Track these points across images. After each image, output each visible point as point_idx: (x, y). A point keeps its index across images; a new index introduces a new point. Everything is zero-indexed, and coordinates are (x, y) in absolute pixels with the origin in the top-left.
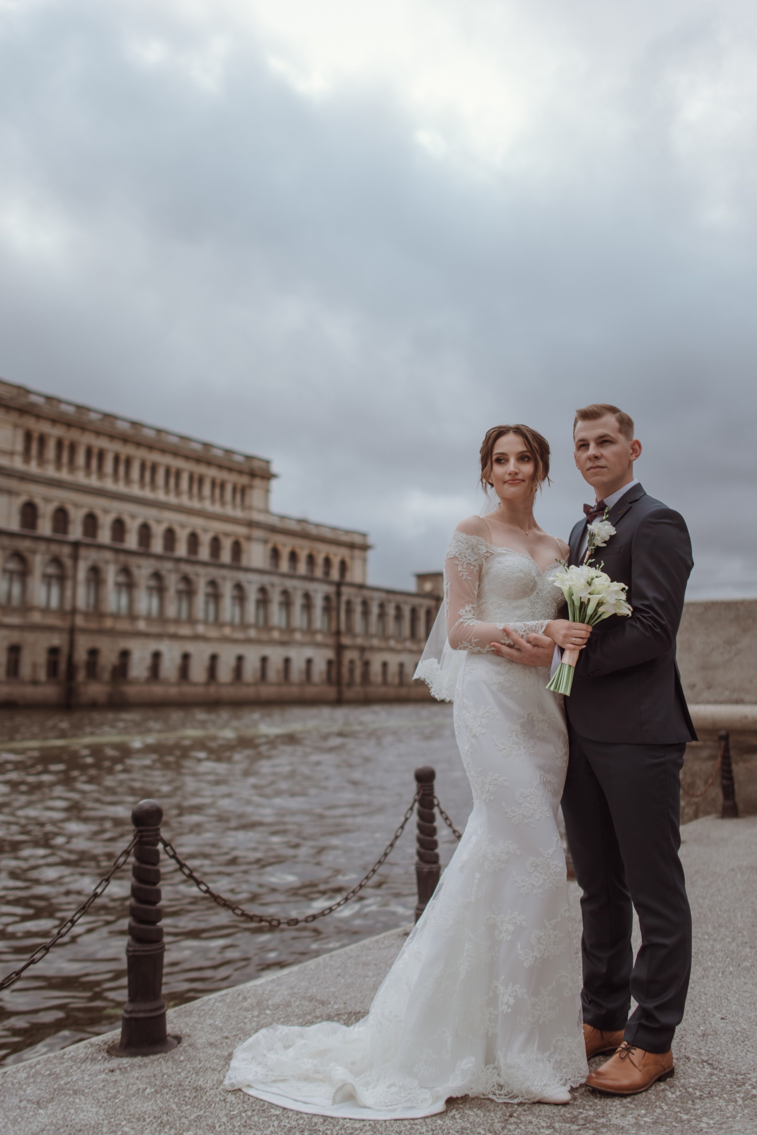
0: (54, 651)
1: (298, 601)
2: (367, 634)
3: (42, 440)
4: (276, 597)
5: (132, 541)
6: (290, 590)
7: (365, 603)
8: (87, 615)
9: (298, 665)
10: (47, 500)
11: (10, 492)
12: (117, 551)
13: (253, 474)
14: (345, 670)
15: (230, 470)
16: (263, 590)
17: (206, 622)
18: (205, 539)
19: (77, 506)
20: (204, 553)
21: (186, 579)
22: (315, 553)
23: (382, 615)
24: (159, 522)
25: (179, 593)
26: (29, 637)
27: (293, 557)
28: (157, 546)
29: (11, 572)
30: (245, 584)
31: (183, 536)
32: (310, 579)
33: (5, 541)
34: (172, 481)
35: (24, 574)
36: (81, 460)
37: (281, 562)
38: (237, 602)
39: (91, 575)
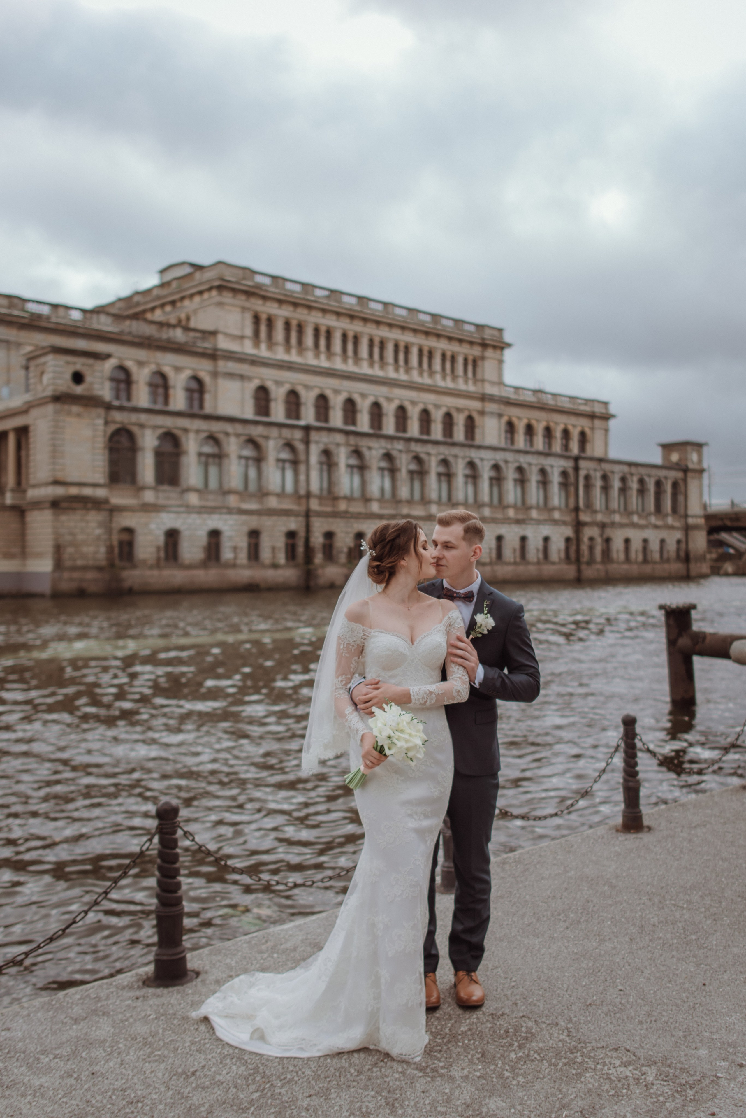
0: (291, 535)
1: (534, 478)
2: (608, 509)
3: (270, 322)
4: (510, 475)
5: (364, 423)
6: (525, 466)
7: (605, 477)
8: (320, 498)
9: (534, 544)
11: (242, 377)
12: (347, 433)
13: (484, 345)
14: (584, 548)
15: (461, 341)
16: (496, 467)
17: (439, 502)
18: (438, 416)
19: (307, 387)
20: (437, 432)
21: (417, 459)
22: (552, 425)
23: (624, 490)
24: (389, 400)
25: (411, 473)
26: (266, 523)
27: (530, 430)
28: (389, 427)
29: (247, 458)
30: (477, 462)
31: (414, 413)
32: (547, 455)
33: (239, 428)
34: (401, 356)
35: (259, 460)
36: (309, 340)
37: (516, 437)
38: (470, 480)
39: (324, 459)
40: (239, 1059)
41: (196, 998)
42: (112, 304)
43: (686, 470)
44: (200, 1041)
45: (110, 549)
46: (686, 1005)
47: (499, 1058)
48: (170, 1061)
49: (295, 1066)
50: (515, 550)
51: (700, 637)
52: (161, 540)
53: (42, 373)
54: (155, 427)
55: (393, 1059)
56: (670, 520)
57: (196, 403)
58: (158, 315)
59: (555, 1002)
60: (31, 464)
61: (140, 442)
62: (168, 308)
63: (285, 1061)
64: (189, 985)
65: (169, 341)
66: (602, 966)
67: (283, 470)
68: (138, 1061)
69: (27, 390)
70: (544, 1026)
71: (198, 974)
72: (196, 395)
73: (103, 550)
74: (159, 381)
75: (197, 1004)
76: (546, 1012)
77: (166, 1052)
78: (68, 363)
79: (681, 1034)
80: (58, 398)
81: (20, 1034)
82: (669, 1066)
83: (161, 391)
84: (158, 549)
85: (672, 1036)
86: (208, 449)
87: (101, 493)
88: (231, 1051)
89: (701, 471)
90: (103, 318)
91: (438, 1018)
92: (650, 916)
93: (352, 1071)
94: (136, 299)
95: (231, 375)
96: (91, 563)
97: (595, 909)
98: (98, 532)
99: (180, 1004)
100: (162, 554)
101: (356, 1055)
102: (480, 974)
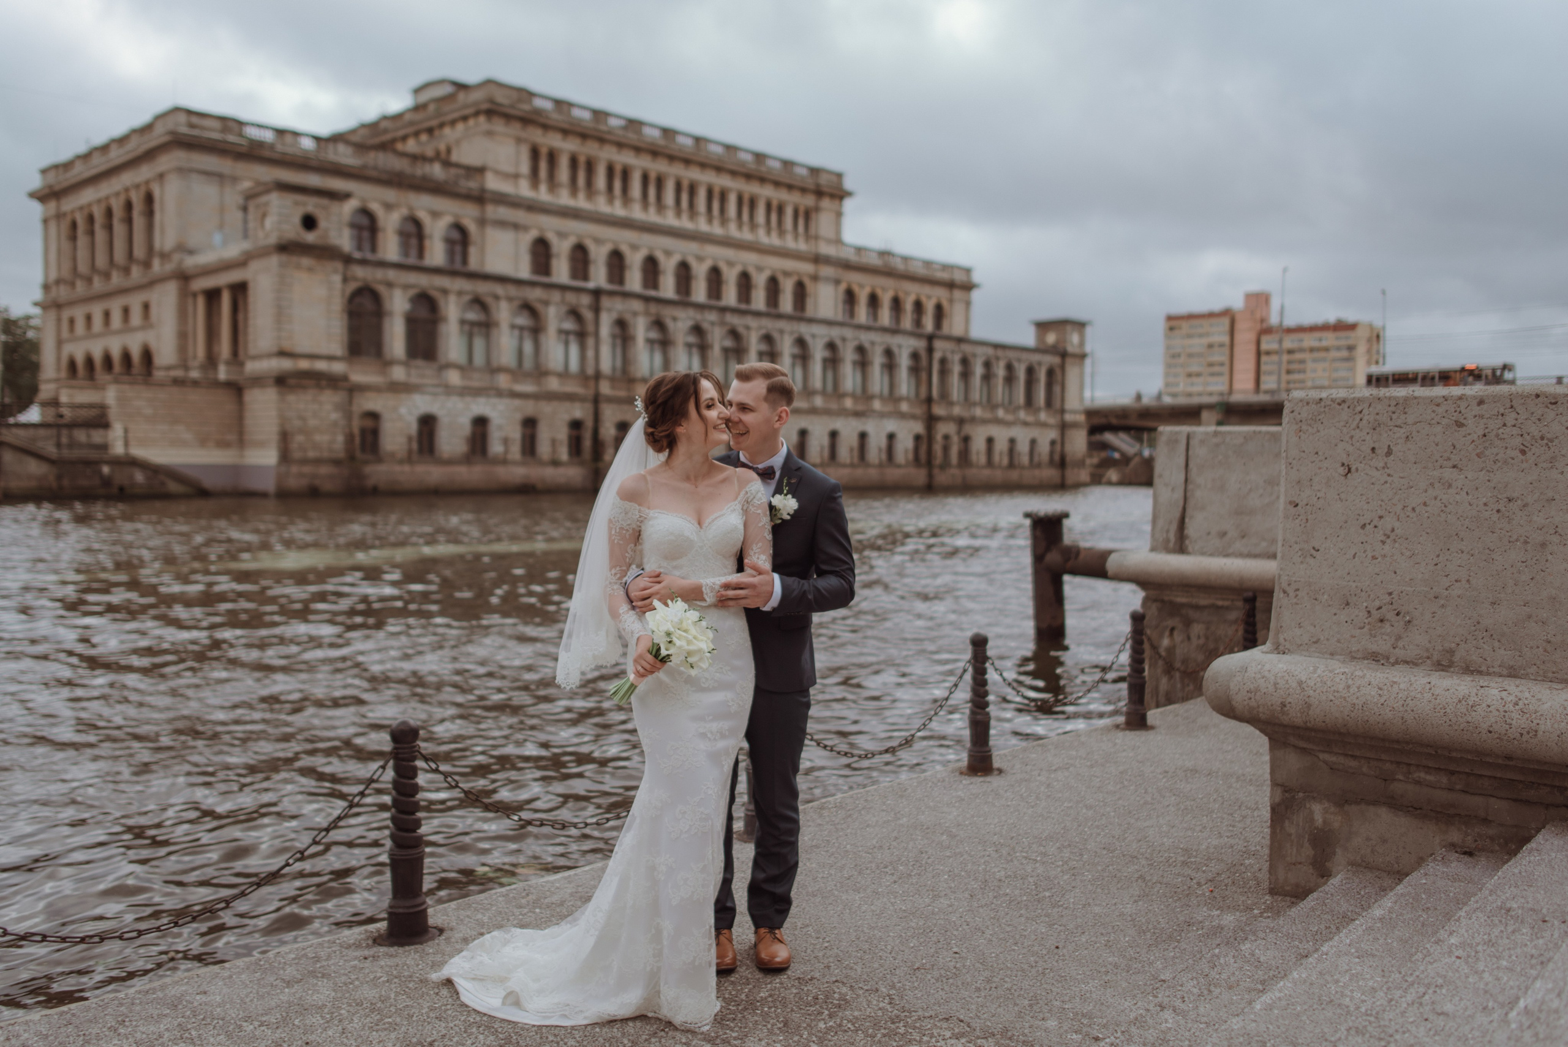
0: (576, 425)
1: (877, 360)
2: (967, 401)
3: (552, 157)
4: (849, 356)
5: (668, 287)
6: (867, 345)
7: (965, 362)
8: (612, 379)
9: (876, 442)
10: (562, 235)
11: (516, 227)
12: (647, 299)
13: (819, 194)
14: (937, 447)
15: (789, 187)
16: (831, 346)
18: (760, 280)
19: (598, 241)
20: (759, 300)
21: (734, 334)
22: (901, 295)
23: (987, 377)
24: (700, 259)
25: (726, 351)
26: (545, 410)
27: (874, 301)
28: (700, 292)
29: (521, 329)
30: (808, 339)
31: (731, 277)
32: (895, 331)
33: (512, 290)
34: (716, 205)
35: (536, 330)
36: (601, 181)
37: (857, 309)
38: (799, 362)
39: (617, 331)
40: (488, 1027)
41: (438, 958)
42: (353, 131)
43: (1064, 355)
44: (440, 1007)
45: (350, 438)
46: (1034, 971)
47: (805, 1028)
48: (403, 1029)
49: (555, 1036)
50: (851, 450)
51: (1072, 552)
52: (413, 428)
53: (264, 216)
54: (406, 287)
55: (676, 1029)
56: (1043, 416)
57: (458, 258)
58: (411, 146)
59: (876, 965)
60: (251, 330)
61: (387, 305)
62: (424, 137)
63: (544, 1030)
64: (430, 943)
65: (424, 178)
66: (935, 925)
67: (567, 344)
68: (363, 1029)
69: (246, 235)
70: (861, 992)
71: (441, 931)
72: (458, 248)
73: (340, 439)
74: (411, 228)
75: (437, 966)
76: (865, 976)
77: (398, 1020)
78: (296, 203)
79: (1026, 1002)
80: (285, 248)
81: (218, 998)
82: (1010, 1039)
83: (414, 242)
84: (410, 439)
85: (1016, 1004)
86: (472, 316)
87: (338, 368)
88: (478, 1019)
89: (1082, 356)
90: (341, 148)
91: (733, 983)
92: (996, 870)
93: (626, 1041)
94: (384, 124)
95: (502, 224)
96: (326, 454)
97: (929, 861)
98: (335, 416)
99: (418, 965)
100: (415, 446)
101: (631, 1024)
102: (786, 930)
